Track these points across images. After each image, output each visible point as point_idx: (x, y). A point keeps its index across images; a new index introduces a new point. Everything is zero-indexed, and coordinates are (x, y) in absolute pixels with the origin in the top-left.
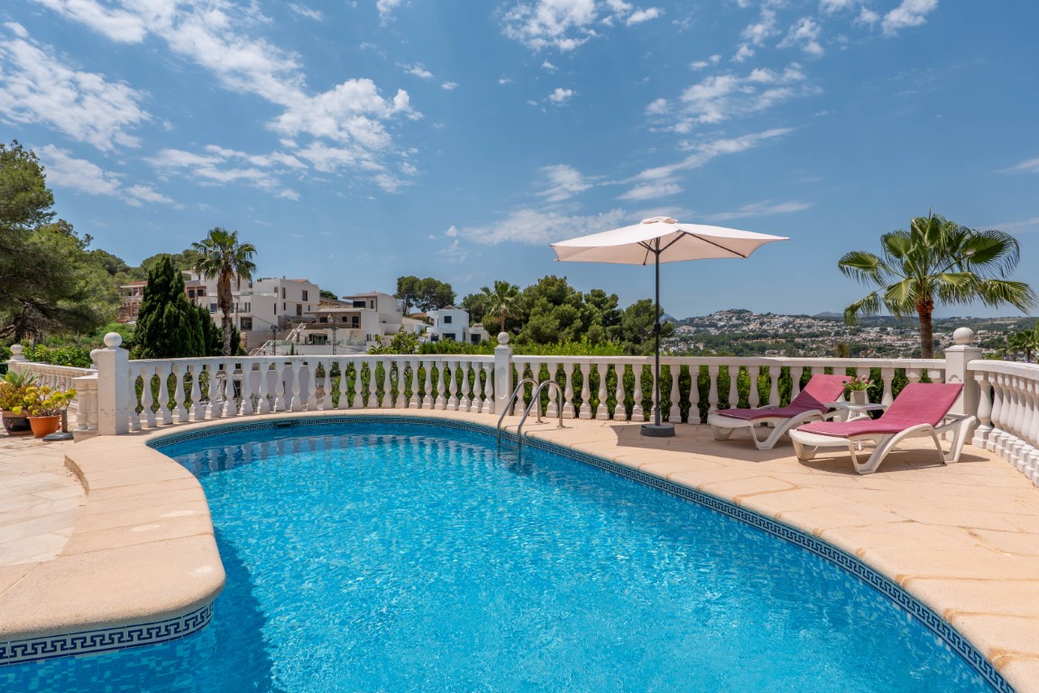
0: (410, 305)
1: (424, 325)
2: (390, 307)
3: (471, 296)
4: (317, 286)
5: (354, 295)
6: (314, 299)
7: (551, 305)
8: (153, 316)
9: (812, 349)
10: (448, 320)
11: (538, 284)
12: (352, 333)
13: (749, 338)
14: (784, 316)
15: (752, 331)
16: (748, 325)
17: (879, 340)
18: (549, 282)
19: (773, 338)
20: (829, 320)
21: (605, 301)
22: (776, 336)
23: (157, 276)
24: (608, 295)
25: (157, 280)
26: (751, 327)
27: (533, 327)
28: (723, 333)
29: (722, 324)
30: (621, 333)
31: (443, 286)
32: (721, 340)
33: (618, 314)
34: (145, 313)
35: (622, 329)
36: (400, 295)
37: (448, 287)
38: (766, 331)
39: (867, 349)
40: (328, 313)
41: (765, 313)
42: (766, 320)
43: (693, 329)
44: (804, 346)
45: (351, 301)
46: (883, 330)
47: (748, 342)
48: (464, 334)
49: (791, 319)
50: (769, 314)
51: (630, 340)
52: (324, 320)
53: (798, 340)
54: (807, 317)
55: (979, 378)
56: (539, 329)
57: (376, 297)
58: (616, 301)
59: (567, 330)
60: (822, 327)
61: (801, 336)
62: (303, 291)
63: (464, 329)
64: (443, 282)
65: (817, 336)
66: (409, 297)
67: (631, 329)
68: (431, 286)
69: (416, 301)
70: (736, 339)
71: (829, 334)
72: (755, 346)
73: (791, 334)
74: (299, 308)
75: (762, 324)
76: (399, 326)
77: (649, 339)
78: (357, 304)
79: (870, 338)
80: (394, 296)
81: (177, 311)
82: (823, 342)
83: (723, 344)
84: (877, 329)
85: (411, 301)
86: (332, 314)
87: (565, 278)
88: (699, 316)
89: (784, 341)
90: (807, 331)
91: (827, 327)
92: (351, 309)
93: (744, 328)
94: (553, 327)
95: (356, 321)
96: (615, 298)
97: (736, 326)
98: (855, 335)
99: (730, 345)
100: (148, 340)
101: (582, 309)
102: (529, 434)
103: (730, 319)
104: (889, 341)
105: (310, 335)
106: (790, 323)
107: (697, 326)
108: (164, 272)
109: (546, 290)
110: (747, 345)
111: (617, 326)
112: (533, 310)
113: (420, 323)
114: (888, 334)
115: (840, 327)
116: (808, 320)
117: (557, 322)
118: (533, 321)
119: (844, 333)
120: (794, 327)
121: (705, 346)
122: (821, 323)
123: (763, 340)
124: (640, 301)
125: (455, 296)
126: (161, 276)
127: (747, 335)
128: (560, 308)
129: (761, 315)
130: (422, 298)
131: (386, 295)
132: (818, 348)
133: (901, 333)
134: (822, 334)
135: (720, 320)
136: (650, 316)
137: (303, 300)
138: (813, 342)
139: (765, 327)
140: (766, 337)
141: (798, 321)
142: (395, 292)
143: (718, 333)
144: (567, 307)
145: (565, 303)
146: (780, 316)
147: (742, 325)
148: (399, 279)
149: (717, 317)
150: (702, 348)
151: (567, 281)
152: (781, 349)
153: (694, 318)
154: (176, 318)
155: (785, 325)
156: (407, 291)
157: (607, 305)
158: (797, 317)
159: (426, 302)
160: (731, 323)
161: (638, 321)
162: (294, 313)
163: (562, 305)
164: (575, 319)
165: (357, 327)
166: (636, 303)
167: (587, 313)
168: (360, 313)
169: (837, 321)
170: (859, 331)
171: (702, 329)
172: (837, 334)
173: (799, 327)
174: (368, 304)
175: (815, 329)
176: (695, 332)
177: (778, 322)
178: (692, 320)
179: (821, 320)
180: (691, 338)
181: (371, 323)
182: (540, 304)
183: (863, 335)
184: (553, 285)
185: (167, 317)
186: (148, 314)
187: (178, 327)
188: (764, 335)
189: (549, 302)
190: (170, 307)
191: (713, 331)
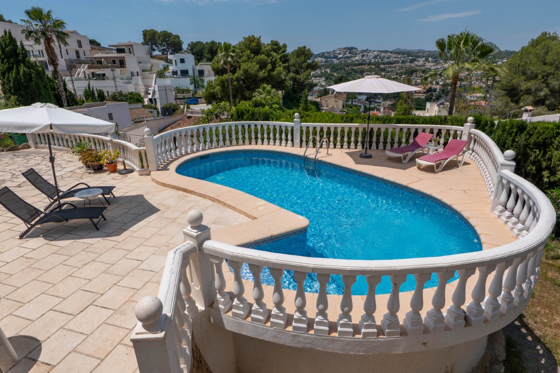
0: (154, 50)
1: (166, 64)
2: (142, 52)
3: (192, 43)
4: (86, 37)
5: (115, 44)
6: (86, 46)
7: (253, 55)
8: (13, 75)
9: (388, 72)
10: (182, 61)
11: (243, 41)
12: (121, 71)
13: (356, 65)
14: (375, 51)
15: (357, 61)
16: (355, 57)
17: (424, 66)
18: (251, 39)
19: (368, 65)
20: (399, 54)
21: (279, 48)
22: (370, 64)
23: (6, 46)
24: (281, 44)
25: (7, 49)
26: (357, 58)
27: (244, 70)
28: (341, 62)
29: (341, 56)
30: (288, 68)
31: (174, 36)
32: (340, 67)
33: (287, 56)
34: (5, 72)
35: (289, 66)
36: (145, 43)
37: (178, 37)
38: (364, 61)
39: (417, 72)
40: (101, 58)
41: (365, 49)
42: (365, 53)
43: (324, 60)
44: (384, 70)
45: (115, 48)
46: (427, 60)
47: (355, 68)
48: (193, 70)
49: (379, 53)
50: (367, 50)
51: (294, 73)
52: (100, 62)
53: (382, 66)
54: (388, 52)
55: (472, 136)
56: (247, 70)
57: (132, 45)
58: (286, 48)
59: (264, 71)
60: (395, 58)
61: (384, 64)
62: (78, 41)
63: (193, 67)
64: (174, 34)
65: (392, 64)
66: (152, 44)
67: (294, 65)
68: (166, 36)
69: (157, 47)
70: (348, 66)
71: (398, 62)
72: (359, 70)
73: (378, 62)
74: (77, 52)
75: (363, 56)
76: (150, 65)
77: (304, 72)
78: (120, 51)
79: (419, 64)
80: (142, 43)
81: (29, 70)
82: (395, 67)
83: (341, 69)
84: (424, 59)
85: (154, 47)
86: (105, 58)
87: (260, 37)
88: (328, 51)
89: (374, 67)
90: (386, 60)
91: (398, 58)
92: (115, 55)
93: (353, 59)
94: (255, 69)
95: (122, 63)
96: (285, 46)
97: (348, 57)
98: (412, 62)
99: (344, 70)
100: (14, 90)
101: (271, 57)
102: (320, 159)
103: (345, 53)
104: (429, 66)
105: (93, 73)
106: (378, 55)
107: (326, 58)
108: (10, 43)
109: (250, 45)
110: (354, 70)
111: (287, 64)
112: (242, 59)
113: (163, 62)
114: (429, 62)
115: (405, 58)
116: (388, 54)
117: (258, 66)
118: (244, 66)
119: (407, 61)
120: (380, 58)
121: (331, 71)
122: (395, 56)
123: (363, 67)
124: (299, 48)
125: (183, 43)
126: (9, 45)
127: (354, 63)
128: (258, 57)
129: (363, 50)
130: (161, 45)
131: (138, 44)
132: (392, 71)
133: (436, 61)
134: (395, 62)
135: (340, 54)
136: (305, 57)
137: (79, 47)
138: (389, 67)
139: (364, 58)
140: (365, 64)
141: (383, 54)
142: (142, 41)
143: (338, 62)
144: (263, 57)
145: (261, 54)
146: (373, 51)
147: (351, 57)
148: (143, 32)
149: (338, 52)
150: (329, 72)
151: (261, 39)
152: (372, 72)
153: (325, 53)
154: (30, 74)
155: (375, 57)
156: (150, 40)
157: (281, 51)
158: (382, 52)
159: (164, 48)
160: (345, 56)
161: (298, 60)
162: (74, 57)
163: (259, 55)
164: (268, 64)
165: (124, 67)
166: (297, 49)
167: (274, 60)
168: (124, 58)
169: (404, 54)
170: (415, 60)
171: (329, 60)
172: (403, 62)
173: (383, 58)
174: (127, 50)
175: (391, 60)
176: (325, 62)
177: (372, 55)
178: (323, 54)
179: (395, 54)
180: (323, 66)
181: (132, 63)
182: (246, 55)
183: (416, 63)
184: (253, 42)
185: (24, 75)
186: (9, 73)
187: (33, 81)
188: (363, 63)
189: (252, 53)
190: (22, 69)
191: (335, 61)
